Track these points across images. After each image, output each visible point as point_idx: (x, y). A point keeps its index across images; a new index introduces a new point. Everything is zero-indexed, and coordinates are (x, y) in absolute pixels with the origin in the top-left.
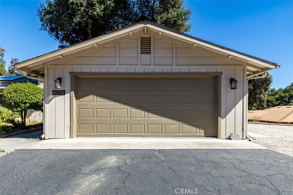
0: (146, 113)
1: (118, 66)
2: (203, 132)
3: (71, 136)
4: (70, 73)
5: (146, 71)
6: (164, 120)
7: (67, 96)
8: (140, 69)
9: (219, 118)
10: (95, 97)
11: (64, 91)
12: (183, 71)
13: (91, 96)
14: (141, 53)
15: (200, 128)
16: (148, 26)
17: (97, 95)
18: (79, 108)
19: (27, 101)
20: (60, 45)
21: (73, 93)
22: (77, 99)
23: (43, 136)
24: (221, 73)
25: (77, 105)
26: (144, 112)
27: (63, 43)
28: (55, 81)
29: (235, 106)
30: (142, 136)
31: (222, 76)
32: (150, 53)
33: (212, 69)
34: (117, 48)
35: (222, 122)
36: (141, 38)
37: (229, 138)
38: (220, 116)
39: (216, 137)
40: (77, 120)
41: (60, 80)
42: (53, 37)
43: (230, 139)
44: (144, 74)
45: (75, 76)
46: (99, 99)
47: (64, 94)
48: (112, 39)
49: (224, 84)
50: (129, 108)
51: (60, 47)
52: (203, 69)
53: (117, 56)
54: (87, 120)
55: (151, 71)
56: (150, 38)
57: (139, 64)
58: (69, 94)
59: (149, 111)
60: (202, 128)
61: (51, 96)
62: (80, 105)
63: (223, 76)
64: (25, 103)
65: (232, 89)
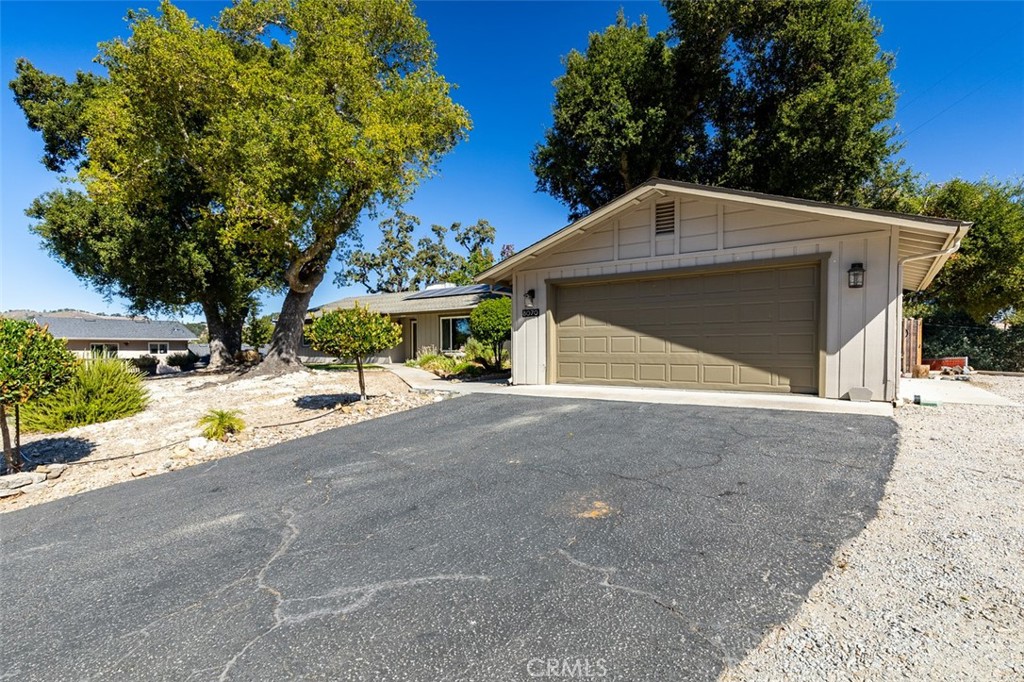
0: (669, 345)
1: (617, 262)
2: (788, 382)
3: (547, 382)
4: (546, 281)
5: (666, 266)
6: (702, 356)
7: (542, 317)
8: (655, 264)
9: (822, 353)
10: (583, 318)
11: (538, 310)
12: (738, 258)
13: (577, 317)
14: (657, 233)
15: (780, 375)
16: (659, 186)
17: (588, 315)
18: (560, 336)
19: (500, 327)
20: (571, 213)
21: (550, 313)
22: (556, 323)
23: (510, 380)
24: (828, 254)
25: (557, 331)
26: (663, 343)
27: (576, 209)
28: (525, 295)
29: (864, 326)
30: (661, 387)
31: (830, 260)
32: (673, 231)
33: (805, 248)
34: (616, 231)
35: (829, 361)
36: (658, 205)
37: (847, 398)
38: (825, 350)
39: (816, 394)
40: (557, 356)
41: (532, 294)
42: (559, 199)
43: (849, 400)
44: (663, 271)
45: (552, 285)
46: (590, 321)
47: (538, 315)
48: (606, 217)
49: (835, 278)
50: (638, 335)
51: (571, 218)
52: (785, 250)
53: (616, 245)
54: (570, 356)
55: (675, 264)
56: (673, 203)
57: (653, 253)
58: (544, 315)
59: (673, 340)
60: (785, 376)
61: (521, 319)
62: (562, 331)
63: (833, 261)
64: (498, 331)
65: (850, 287)
